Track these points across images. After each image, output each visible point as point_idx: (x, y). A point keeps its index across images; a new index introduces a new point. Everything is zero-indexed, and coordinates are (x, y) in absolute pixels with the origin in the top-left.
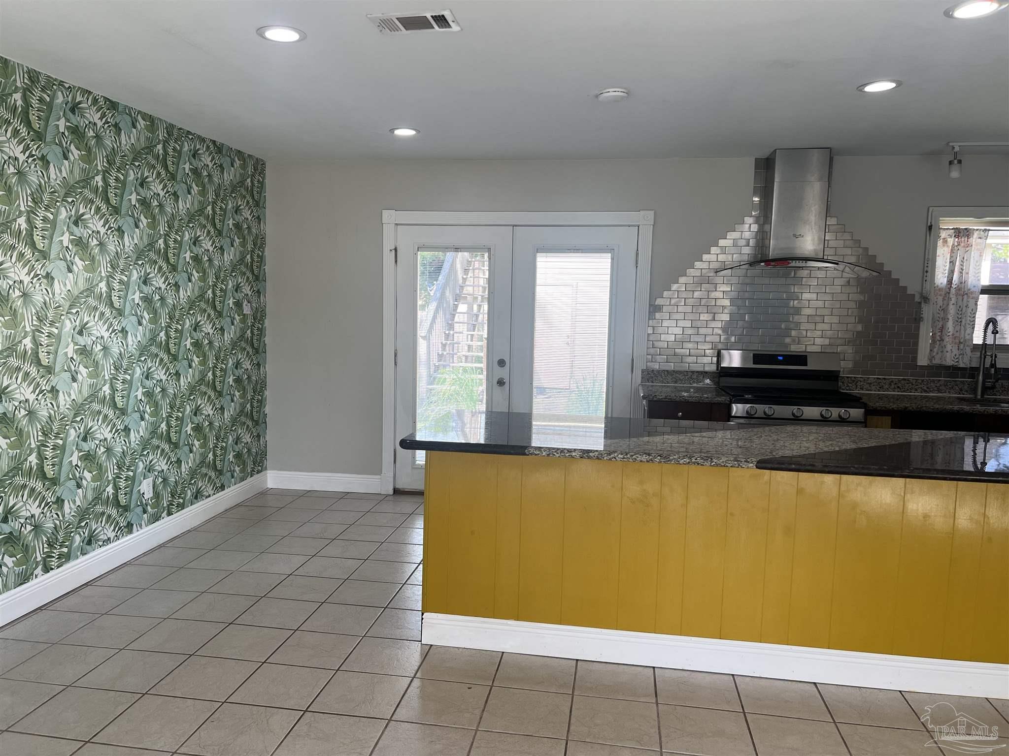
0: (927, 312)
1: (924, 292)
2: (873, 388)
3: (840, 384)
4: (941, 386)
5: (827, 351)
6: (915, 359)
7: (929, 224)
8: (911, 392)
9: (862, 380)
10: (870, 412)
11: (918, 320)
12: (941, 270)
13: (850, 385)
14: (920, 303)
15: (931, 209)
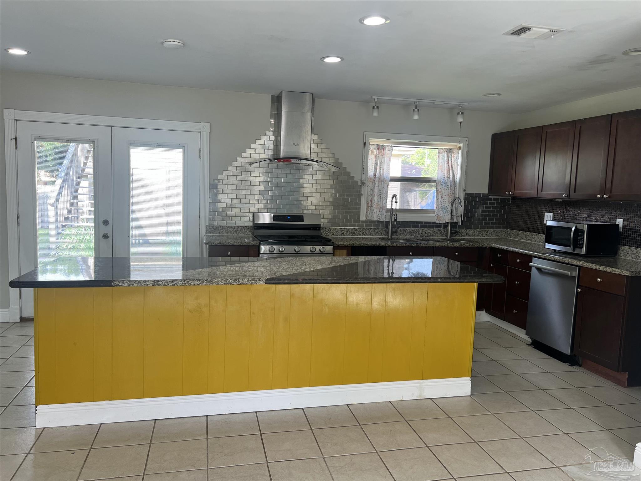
0: (364, 190)
1: (362, 180)
2: (339, 234)
3: (321, 232)
4: (372, 232)
5: (314, 213)
6: (359, 217)
7: (364, 142)
8: (357, 236)
9: (333, 229)
10: (336, 248)
11: (360, 195)
12: (371, 167)
13: (327, 232)
14: (361, 186)
15: (365, 133)
